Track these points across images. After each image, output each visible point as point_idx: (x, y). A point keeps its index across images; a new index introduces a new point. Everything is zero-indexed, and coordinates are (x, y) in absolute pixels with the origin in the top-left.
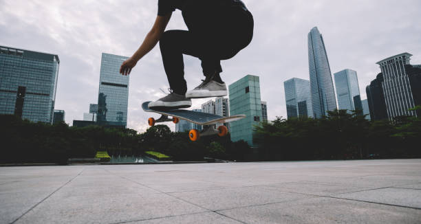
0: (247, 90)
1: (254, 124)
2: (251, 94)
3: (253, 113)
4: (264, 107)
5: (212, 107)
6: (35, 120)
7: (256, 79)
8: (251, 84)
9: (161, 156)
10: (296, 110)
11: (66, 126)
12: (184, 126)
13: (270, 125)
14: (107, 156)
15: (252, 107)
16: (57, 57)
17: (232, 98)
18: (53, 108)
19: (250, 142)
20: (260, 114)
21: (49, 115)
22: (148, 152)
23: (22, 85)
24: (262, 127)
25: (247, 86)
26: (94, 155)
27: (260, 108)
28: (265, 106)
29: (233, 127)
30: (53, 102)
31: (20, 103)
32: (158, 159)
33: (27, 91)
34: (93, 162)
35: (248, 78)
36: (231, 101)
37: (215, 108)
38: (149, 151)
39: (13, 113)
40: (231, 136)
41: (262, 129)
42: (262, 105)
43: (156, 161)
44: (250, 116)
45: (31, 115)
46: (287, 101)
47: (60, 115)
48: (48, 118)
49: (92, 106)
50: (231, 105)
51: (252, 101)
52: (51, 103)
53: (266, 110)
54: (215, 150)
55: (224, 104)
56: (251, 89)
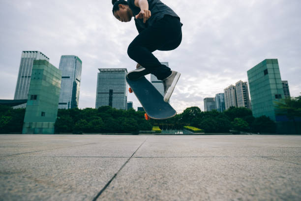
0: (266, 72)
1: (276, 102)
2: (270, 75)
3: (273, 92)
4: (285, 85)
5: (233, 91)
6: (118, 108)
7: (274, 62)
8: (269, 66)
9: (195, 129)
11: (134, 111)
12: (211, 107)
13: (294, 101)
14: (159, 129)
15: (273, 87)
16: (126, 69)
17: (251, 81)
18: (126, 100)
19: (273, 118)
20: (282, 92)
21: (125, 105)
22: (185, 127)
23: (111, 89)
24: (285, 104)
25: (264, 69)
26: (150, 129)
27: (281, 86)
28: (287, 85)
30: (126, 97)
31: (111, 99)
32: (193, 131)
33: (114, 92)
34: (151, 133)
35: (266, 62)
36: (250, 84)
37: (235, 91)
38: (186, 125)
39: (108, 105)
40: (253, 113)
41: (285, 106)
42: (283, 84)
43: (192, 133)
44: (271, 94)
45: (116, 106)
47: (130, 104)
48: (124, 107)
50: (250, 87)
51: (271, 81)
52: (125, 98)
53: (288, 88)
54: (239, 125)
55: (243, 87)
56: (270, 71)
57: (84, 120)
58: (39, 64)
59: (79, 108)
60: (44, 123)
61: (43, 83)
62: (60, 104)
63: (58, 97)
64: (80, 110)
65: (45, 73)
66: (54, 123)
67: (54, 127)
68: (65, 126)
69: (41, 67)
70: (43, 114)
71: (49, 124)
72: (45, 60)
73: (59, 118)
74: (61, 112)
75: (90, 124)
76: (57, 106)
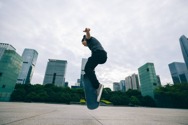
0: (148, 70)
1: (154, 87)
2: (150, 72)
3: (152, 81)
6: (58, 86)
7: (152, 64)
8: (149, 67)
9: (108, 102)
10: (178, 79)
11: (69, 88)
12: (117, 88)
13: (163, 88)
14: (85, 101)
15: (152, 78)
16: (66, 61)
17: (140, 74)
18: (64, 81)
19: (153, 97)
20: (157, 82)
21: (63, 84)
23: (55, 73)
24: (158, 89)
25: (147, 68)
26: (79, 101)
27: (156, 78)
28: (159, 78)
29: (142, 89)
30: (65, 79)
31: (54, 79)
32: (106, 104)
33: (57, 75)
34: (79, 104)
35: (147, 64)
36: (140, 76)
37: (131, 79)
38: (102, 100)
39: (52, 83)
40: (142, 93)
41: (158, 90)
43: (105, 104)
44: (151, 83)
45: (57, 84)
46: (172, 75)
47: (67, 84)
48: (63, 85)
49: (78, 80)
50: (140, 78)
51: (151, 75)
52: (64, 79)
53: (159, 79)
54: (134, 100)
55: (136, 77)
56: (150, 70)
57: (34, 93)
58: (9, 53)
59: (32, 84)
60: (3, 93)
61: (9, 65)
62: (18, 80)
63: (17, 75)
64: (32, 86)
65: (11, 59)
66: (11, 93)
67: (10, 96)
68: (19, 96)
69: (10, 55)
70: (4, 86)
71: (7, 94)
72: (14, 51)
73: (16, 90)
74: (18, 86)
75: (38, 95)
76: (16, 81)
